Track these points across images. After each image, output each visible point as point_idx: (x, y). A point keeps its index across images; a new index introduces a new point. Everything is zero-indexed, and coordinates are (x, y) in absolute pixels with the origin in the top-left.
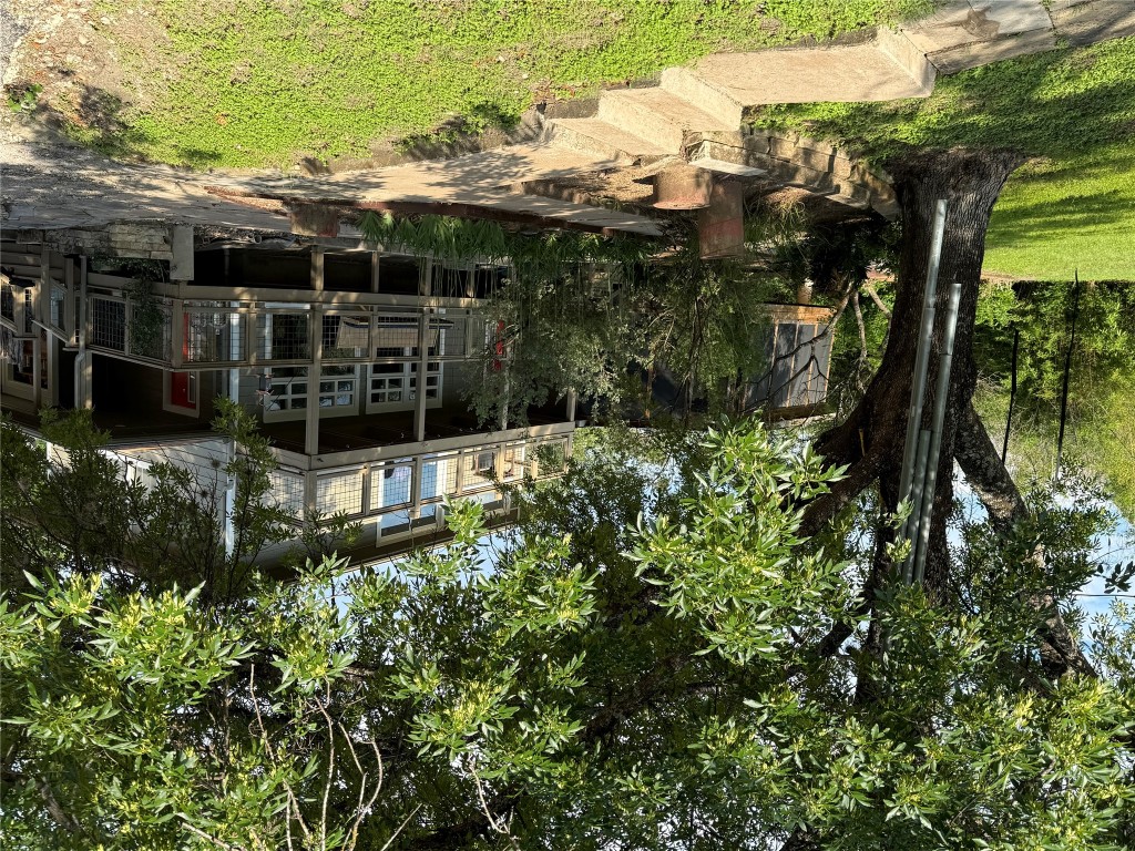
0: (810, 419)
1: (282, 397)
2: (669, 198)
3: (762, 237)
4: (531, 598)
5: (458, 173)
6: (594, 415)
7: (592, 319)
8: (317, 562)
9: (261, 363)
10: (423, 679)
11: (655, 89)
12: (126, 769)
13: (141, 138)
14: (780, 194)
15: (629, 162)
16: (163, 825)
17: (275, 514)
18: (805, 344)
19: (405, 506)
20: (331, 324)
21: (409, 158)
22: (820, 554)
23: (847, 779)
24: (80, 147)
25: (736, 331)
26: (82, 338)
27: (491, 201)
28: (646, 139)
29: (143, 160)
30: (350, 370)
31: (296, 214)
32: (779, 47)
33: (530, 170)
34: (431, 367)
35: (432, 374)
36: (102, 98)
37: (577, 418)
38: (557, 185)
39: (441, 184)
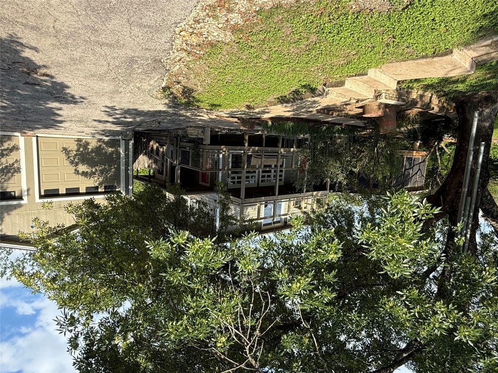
0: (418, 192)
1: (234, 180)
2: (369, 113)
3: (402, 126)
4: (319, 250)
5: (295, 107)
6: (336, 188)
7: (337, 156)
8: (249, 233)
9: (228, 169)
10: (282, 274)
11: (366, 76)
12: (193, 293)
13: (198, 101)
14: (410, 111)
15: (355, 101)
16: (202, 311)
17: (231, 217)
18: (416, 165)
19: (272, 217)
20: (249, 157)
21: (280, 103)
22: (429, 240)
23: (437, 324)
24: (181, 104)
25: (391, 160)
26: (178, 162)
27: (305, 116)
28: (361, 93)
29: (198, 108)
30: (255, 172)
31: (242, 123)
32: (414, 59)
33: (320, 105)
34: (281, 171)
35: (281, 173)
36: (188, 89)
37: (330, 189)
38: (328, 110)
39: (289, 111)
